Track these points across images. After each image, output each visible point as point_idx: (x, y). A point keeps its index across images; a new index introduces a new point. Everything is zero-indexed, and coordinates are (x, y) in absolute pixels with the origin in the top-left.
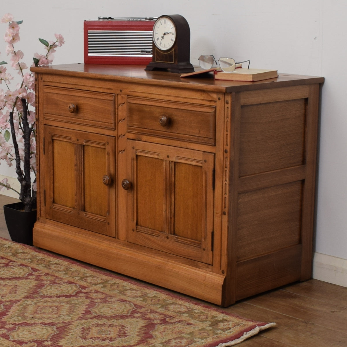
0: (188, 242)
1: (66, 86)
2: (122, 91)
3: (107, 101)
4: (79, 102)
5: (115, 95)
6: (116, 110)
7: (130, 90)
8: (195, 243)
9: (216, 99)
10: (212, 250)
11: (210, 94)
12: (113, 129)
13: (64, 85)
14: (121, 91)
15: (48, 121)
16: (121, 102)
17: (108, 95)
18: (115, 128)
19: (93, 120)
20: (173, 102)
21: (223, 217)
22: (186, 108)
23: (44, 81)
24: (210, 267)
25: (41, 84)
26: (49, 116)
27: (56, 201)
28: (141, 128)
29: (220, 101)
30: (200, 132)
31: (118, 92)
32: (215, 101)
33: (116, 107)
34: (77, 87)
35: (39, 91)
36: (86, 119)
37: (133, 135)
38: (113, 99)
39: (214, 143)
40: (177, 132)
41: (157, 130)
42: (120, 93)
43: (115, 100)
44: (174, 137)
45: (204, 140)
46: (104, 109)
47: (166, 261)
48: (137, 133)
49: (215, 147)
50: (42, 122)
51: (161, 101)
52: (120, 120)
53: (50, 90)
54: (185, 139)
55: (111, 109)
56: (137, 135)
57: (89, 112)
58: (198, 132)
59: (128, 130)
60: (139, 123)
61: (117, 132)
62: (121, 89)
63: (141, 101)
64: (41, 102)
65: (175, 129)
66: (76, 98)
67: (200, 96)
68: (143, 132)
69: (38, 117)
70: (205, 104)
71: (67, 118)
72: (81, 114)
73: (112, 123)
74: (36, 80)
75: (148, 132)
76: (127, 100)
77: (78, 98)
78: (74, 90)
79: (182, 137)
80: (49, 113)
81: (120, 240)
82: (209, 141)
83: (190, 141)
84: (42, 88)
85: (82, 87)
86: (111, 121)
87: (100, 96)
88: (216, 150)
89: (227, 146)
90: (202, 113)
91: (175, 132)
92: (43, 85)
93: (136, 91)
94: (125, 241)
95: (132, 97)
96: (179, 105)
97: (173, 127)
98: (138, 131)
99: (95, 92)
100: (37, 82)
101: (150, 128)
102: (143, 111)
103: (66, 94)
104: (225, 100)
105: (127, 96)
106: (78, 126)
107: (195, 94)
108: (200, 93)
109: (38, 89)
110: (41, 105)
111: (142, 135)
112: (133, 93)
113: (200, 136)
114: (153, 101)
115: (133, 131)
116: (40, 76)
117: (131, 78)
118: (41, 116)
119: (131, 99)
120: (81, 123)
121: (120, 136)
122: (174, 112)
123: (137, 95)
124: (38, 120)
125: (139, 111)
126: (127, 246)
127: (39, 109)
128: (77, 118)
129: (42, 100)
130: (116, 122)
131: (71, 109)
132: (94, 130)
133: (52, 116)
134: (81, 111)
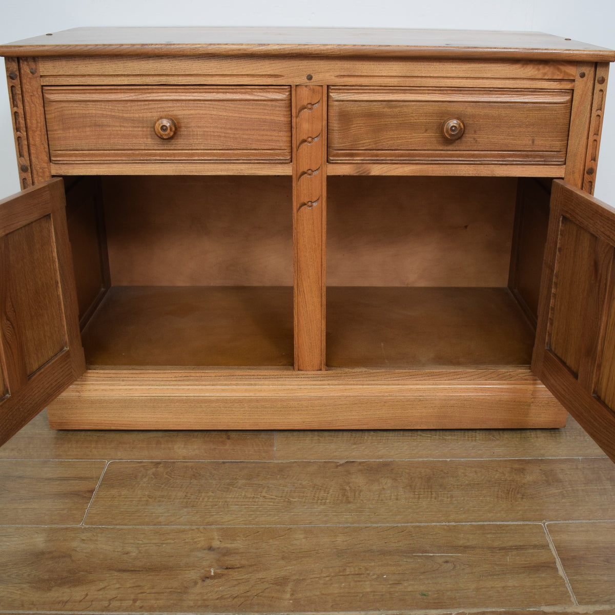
1: (125, 81)
2: (314, 78)
3: (269, 103)
4: (175, 113)
5: (291, 88)
6: (294, 120)
7: (338, 73)
9: (574, 76)
11: (562, 67)
12: (287, 161)
13: (119, 78)
14: (310, 78)
16: (309, 102)
17: (268, 90)
18: (291, 158)
19: (225, 147)
20: (461, 90)
22: (499, 100)
23: (41, 76)
25: (31, 86)
28: (373, 150)
29: (585, 79)
30: (533, 141)
31: (303, 80)
32: (574, 81)
33: (294, 114)
34: (163, 80)
35: (28, 102)
36: (202, 148)
37: (344, 166)
38: (285, 96)
39: (563, 160)
40: (475, 148)
41: (420, 148)
42: (308, 81)
43: (291, 100)
44: (463, 159)
45: (541, 156)
46: (262, 120)
47: (433, 384)
48: (359, 162)
49: (565, 166)
50: (43, 172)
51: (429, 90)
52: (304, 141)
53: (71, 95)
54: (492, 159)
55: (282, 119)
56: (359, 165)
57: (209, 133)
58: (531, 142)
59: (331, 158)
60: (370, 141)
61: (295, 166)
62: (308, 74)
63: (373, 95)
64: (35, 126)
65: (471, 143)
66: (164, 105)
67: (536, 73)
68: (378, 158)
69: (28, 162)
70: (546, 88)
71: (137, 152)
72: (183, 139)
73: (283, 148)
74: (11, 77)
75: (391, 155)
76: (328, 96)
77: (169, 105)
78: (154, 87)
79: (485, 156)
80: (71, 148)
81: (306, 371)
82: (553, 157)
83: (504, 163)
84: (35, 93)
85: (180, 78)
86: (282, 145)
87: (245, 93)
88: (565, 171)
89: (592, 161)
90: (543, 105)
91: (470, 148)
92: (40, 87)
93: (357, 74)
94: (321, 370)
95: (344, 87)
96: (480, 94)
97: (464, 139)
98: (362, 158)
99: (227, 87)
100: (17, 81)
101: (399, 148)
102: (379, 115)
103: (127, 99)
104: (597, 76)
105: (328, 86)
106: (172, 165)
107: (522, 69)
108: (536, 67)
109: (20, 96)
110: (38, 132)
111: (371, 165)
112: (346, 79)
113: (534, 149)
114: (407, 91)
115: (347, 158)
116: (28, 65)
117: (355, 47)
118: (37, 158)
119: (342, 93)
120: (184, 158)
121: (304, 173)
122: (470, 110)
123: (359, 83)
124: (29, 168)
125: (370, 115)
126: (325, 379)
127: (31, 142)
128: (169, 150)
129: (37, 122)
130: (294, 146)
131: (169, 130)
132: (221, 170)
133: (83, 155)
134: (184, 131)
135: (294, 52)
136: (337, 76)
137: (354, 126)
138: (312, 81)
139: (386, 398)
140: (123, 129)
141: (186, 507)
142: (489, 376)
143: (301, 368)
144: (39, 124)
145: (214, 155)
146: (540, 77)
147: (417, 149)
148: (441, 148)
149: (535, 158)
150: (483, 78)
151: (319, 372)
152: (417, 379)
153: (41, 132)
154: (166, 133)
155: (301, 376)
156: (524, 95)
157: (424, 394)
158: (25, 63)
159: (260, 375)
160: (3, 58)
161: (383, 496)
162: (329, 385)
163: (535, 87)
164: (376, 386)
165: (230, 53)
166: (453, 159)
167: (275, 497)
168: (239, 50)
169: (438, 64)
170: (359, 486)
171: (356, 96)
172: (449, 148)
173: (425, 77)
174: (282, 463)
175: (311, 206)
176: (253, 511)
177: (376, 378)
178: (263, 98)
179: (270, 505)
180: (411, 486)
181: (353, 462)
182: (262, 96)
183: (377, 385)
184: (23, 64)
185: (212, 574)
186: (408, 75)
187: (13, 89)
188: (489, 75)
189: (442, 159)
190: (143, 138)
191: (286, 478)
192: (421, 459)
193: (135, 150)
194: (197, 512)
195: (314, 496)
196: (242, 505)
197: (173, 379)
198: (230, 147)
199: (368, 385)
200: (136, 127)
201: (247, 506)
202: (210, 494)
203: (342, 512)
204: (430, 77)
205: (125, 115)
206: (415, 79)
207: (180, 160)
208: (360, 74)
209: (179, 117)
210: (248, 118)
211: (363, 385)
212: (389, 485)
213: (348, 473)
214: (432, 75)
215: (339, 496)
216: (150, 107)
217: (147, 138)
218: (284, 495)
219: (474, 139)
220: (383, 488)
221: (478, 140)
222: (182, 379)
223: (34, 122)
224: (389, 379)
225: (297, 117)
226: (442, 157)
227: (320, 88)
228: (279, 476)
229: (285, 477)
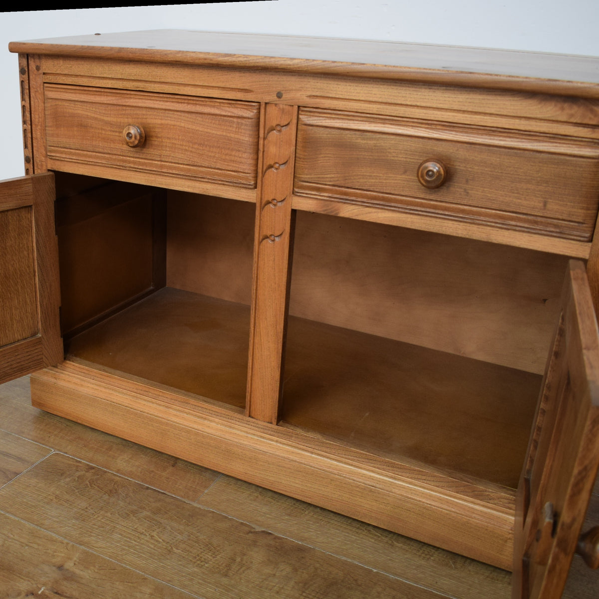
1: (109, 84)
2: (284, 96)
3: (235, 120)
4: (149, 121)
5: (260, 106)
6: (261, 142)
7: (309, 93)
12: (250, 187)
13: (105, 81)
14: (279, 95)
15: (58, 163)
16: (278, 123)
17: (236, 106)
18: (256, 184)
19: (190, 163)
20: (454, 127)
22: (502, 143)
23: (44, 74)
25: (37, 81)
26: (62, 153)
28: (342, 187)
30: (545, 204)
31: (272, 98)
33: (261, 135)
34: (141, 86)
35: (33, 97)
36: (170, 160)
37: (311, 201)
38: (252, 114)
39: (588, 235)
40: (465, 202)
41: (396, 193)
42: (278, 99)
43: (259, 118)
44: (449, 213)
45: (556, 226)
46: (227, 138)
47: (391, 477)
48: (325, 198)
49: (590, 244)
50: (42, 165)
51: (413, 122)
52: (270, 167)
53: (65, 94)
54: (487, 219)
55: (247, 139)
56: (327, 203)
57: (177, 146)
58: (541, 205)
59: (296, 190)
60: (339, 175)
61: (259, 193)
62: (278, 91)
63: (346, 121)
64: (37, 120)
65: (460, 194)
66: (138, 112)
67: (559, 113)
68: (347, 197)
69: (31, 154)
70: (571, 134)
71: (114, 157)
72: (154, 149)
73: (246, 171)
74: (22, 71)
75: (362, 196)
76: (298, 118)
77: (144, 112)
78: (132, 93)
79: (480, 214)
80: (62, 146)
81: (257, 420)
82: (573, 228)
83: (505, 227)
84: (39, 89)
85: (156, 85)
86: (245, 167)
87: (214, 107)
88: (591, 251)
90: (562, 157)
91: (459, 201)
92: (42, 84)
93: (331, 96)
94: (271, 423)
95: (315, 110)
96: (478, 134)
97: (452, 189)
98: (330, 195)
99: (197, 99)
100: (26, 76)
101: (371, 189)
102: (352, 147)
103: (108, 102)
105: (299, 107)
106: (144, 175)
107: (540, 106)
108: (559, 105)
109: (28, 91)
110: (39, 127)
111: (340, 204)
112: (318, 100)
113: (545, 215)
114: (387, 122)
115: (313, 193)
116: (34, 62)
117: (324, 63)
118: (38, 151)
119: (313, 116)
120: (154, 169)
121: (268, 203)
122: (462, 153)
123: (332, 107)
124: (31, 160)
125: (341, 145)
126: (276, 434)
127: (34, 135)
128: (142, 158)
129: (39, 117)
130: (260, 171)
131: (133, 138)
132: (189, 187)
133: (71, 153)
134: (156, 142)
135: (259, 64)
136: (310, 96)
137: (322, 156)
138: (282, 99)
139: (333, 475)
140: (103, 132)
141: (77, 519)
142: (462, 488)
143: (252, 415)
144: (40, 119)
145: (181, 170)
146: (564, 118)
147: (393, 192)
148: (422, 196)
149: (547, 226)
150: (485, 114)
151: (270, 425)
152: (375, 466)
153: (41, 126)
154: (131, 140)
155: (252, 424)
156: (539, 141)
157: (378, 486)
158: (33, 60)
159: (212, 411)
160: (17, 54)
161: (267, 583)
162: (277, 441)
163: (554, 132)
164: (325, 459)
165: (197, 61)
166: (437, 211)
167: (161, 540)
168: (205, 59)
169: (427, 90)
170: (252, 562)
171: (327, 121)
172: (431, 197)
173: (411, 106)
174: (199, 508)
175: (274, 241)
176: (129, 547)
177: (328, 450)
178: (229, 114)
179: (149, 547)
180: (305, 584)
181: (270, 534)
182: (229, 112)
183: (328, 458)
184: (31, 60)
185: (40, 592)
186: (389, 101)
187: (23, 83)
188: (493, 111)
189: (423, 209)
190: (119, 143)
191: (188, 525)
192: (344, 558)
193: (112, 154)
194: (81, 528)
195: (198, 555)
196: (125, 537)
197: (135, 391)
198: (195, 164)
199: (318, 455)
200: (113, 131)
201: (128, 540)
202: (109, 514)
203: (209, 583)
204: (418, 106)
205: (106, 119)
206: (397, 108)
207: (151, 170)
208: (334, 96)
209: (151, 125)
210: (213, 134)
211: (312, 453)
212: (284, 573)
213: (255, 543)
214: (418, 104)
215: (222, 564)
216: (127, 112)
217: (123, 144)
218: (171, 542)
219: (465, 190)
220: (274, 575)
221: (470, 192)
222: (142, 392)
223: (37, 117)
224: (344, 456)
225: (264, 139)
226: (424, 207)
227: (290, 108)
228: (184, 521)
229: (190, 524)
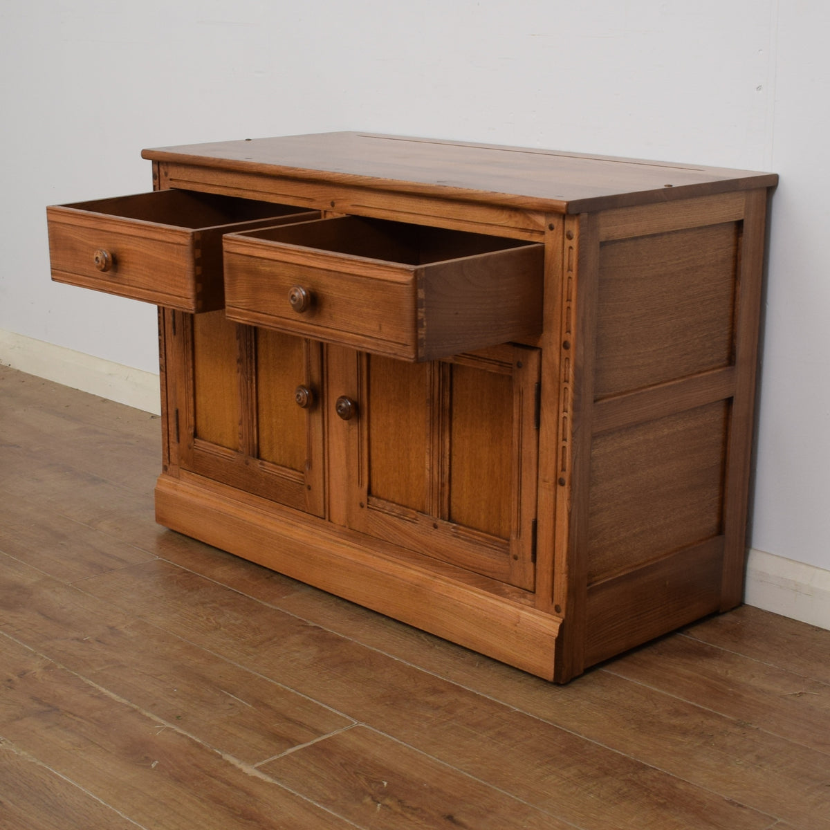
0: (480, 539)
1: (217, 191)
2: (336, 205)
5: (321, 213)
7: (352, 203)
8: (497, 541)
9: (543, 227)
10: (534, 560)
11: (531, 216)
14: (333, 204)
21: (558, 490)
23: (171, 179)
24: (529, 596)
25: (165, 186)
27: (200, 433)
29: (554, 231)
31: (328, 207)
32: (543, 233)
42: (332, 208)
62: (332, 201)
67: (508, 220)
74: (155, 177)
81: (334, 524)
89: (568, 334)
100: (157, 181)
104: (565, 230)
116: (164, 168)
136: (353, 205)
138: (335, 208)
143: (331, 519)
151: (344, 529)
152: (421, 565)
160: (151, 161)
162: (348, 545)
164: (383, 561)
180: (323, 659)
181: (321, 629)
184: (161, 167)
191: (248, 616)
195: (240, 633)
213: (301, 631)
215: (257, 640)
218: (222, 624)
220: (299, 651)
228: (247, 613)
